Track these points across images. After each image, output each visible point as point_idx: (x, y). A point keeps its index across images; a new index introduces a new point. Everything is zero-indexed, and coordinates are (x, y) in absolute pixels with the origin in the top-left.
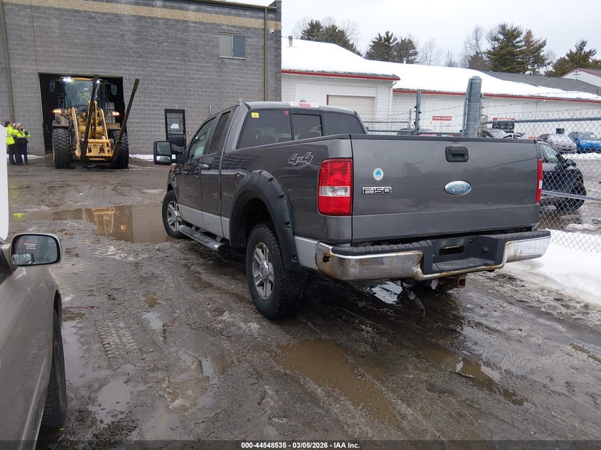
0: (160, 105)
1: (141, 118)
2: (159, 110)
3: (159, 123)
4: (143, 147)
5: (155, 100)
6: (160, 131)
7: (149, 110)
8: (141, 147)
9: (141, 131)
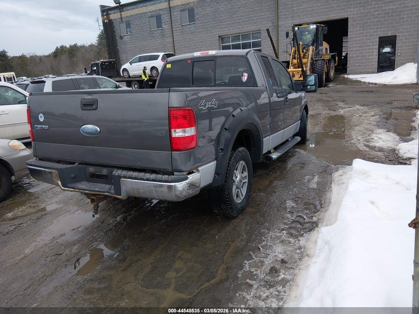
0: (375, 34)
1: (359, 47)
2: (375, 38)
3: (373, 49)
4: (358, 69)
5: (372, 31)
6: (373, 55)
7: (367, 39)
8: (356, 69)
9: (358, 56)
